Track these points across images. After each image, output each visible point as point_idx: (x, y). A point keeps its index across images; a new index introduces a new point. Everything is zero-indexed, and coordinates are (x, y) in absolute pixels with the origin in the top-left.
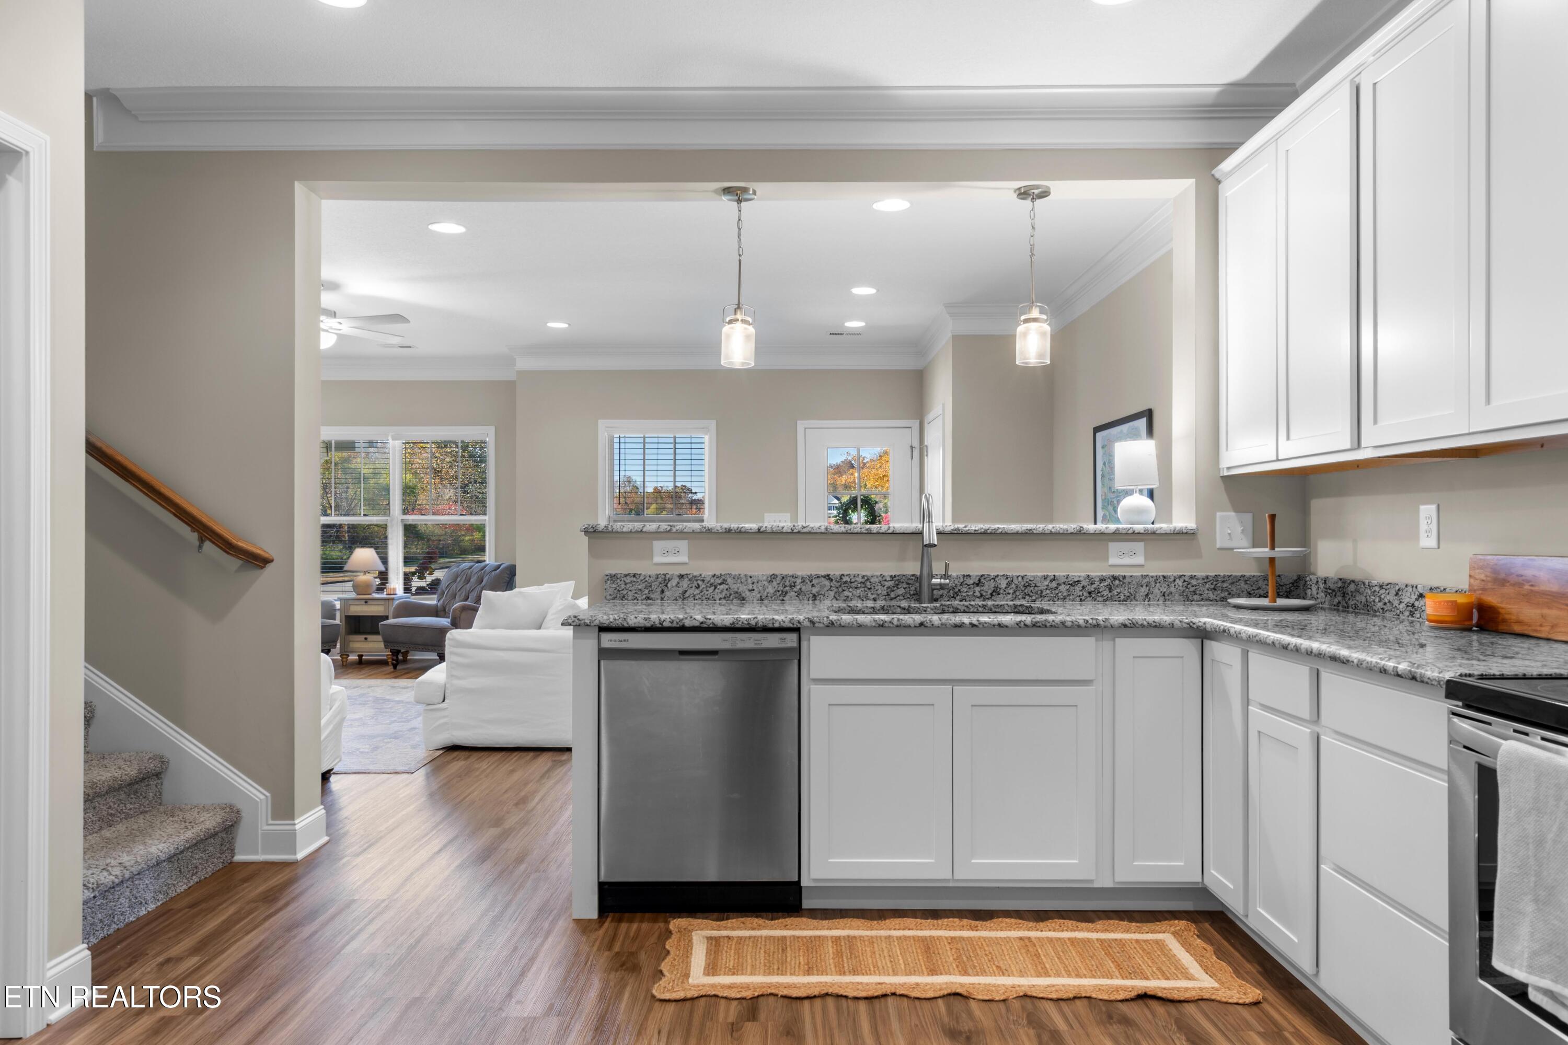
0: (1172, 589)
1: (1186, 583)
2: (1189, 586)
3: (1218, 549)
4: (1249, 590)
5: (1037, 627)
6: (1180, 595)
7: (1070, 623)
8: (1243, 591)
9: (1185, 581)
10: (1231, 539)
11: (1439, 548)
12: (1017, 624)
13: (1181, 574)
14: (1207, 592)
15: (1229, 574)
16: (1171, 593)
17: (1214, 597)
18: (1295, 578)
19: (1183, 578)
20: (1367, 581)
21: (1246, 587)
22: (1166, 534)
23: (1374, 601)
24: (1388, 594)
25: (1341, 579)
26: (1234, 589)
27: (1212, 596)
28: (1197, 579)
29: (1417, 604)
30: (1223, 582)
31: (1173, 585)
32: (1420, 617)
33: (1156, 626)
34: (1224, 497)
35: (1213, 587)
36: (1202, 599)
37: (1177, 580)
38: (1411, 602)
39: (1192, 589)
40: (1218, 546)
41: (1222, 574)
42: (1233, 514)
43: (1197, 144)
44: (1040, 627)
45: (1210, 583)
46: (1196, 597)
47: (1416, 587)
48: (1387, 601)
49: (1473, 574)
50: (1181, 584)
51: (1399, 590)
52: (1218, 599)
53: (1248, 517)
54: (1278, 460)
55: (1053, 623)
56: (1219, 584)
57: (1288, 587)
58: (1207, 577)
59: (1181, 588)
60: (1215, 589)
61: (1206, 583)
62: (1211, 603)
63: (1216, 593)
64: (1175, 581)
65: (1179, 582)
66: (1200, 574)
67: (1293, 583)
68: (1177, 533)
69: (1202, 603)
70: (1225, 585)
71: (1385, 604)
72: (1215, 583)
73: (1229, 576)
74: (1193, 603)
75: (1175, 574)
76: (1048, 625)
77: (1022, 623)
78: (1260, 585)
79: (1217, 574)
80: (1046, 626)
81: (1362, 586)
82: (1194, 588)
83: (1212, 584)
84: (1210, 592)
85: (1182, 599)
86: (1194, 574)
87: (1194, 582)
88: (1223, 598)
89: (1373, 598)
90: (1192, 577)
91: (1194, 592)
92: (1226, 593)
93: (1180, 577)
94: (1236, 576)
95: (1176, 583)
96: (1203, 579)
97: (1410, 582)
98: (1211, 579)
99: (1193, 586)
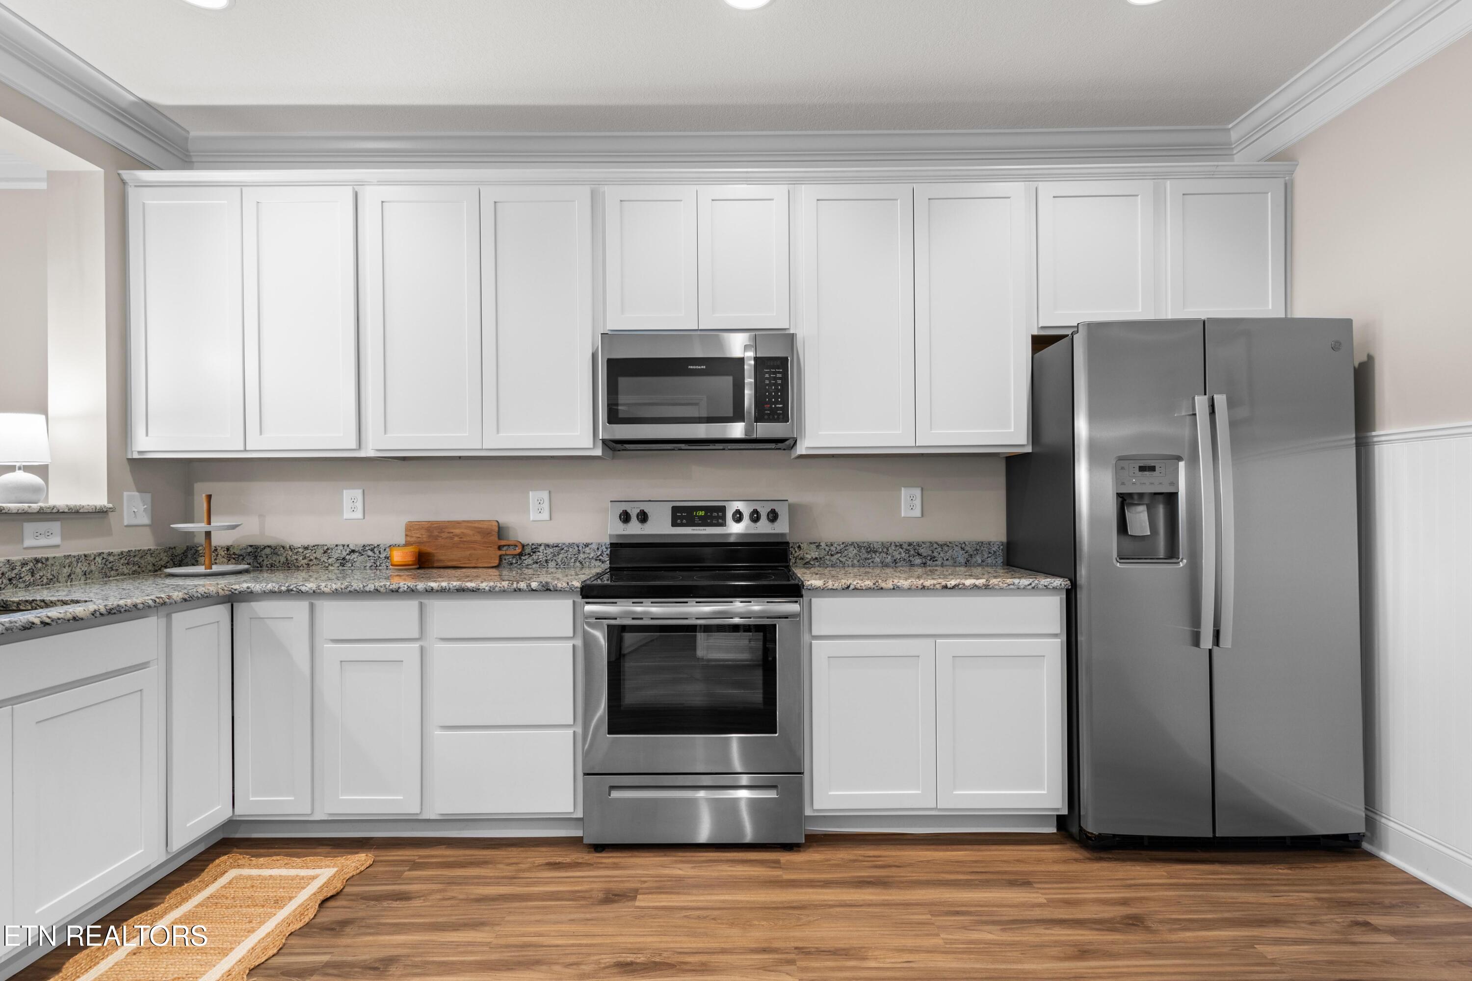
0: (93, 567)
1: (104, 560)
2: (107, 563)
3: (126, 526)
4: (153, 562)
5: (112, 614)
6: (99, 573)
7: (142, 605)
8: (149, 564)
9: (103, 558)
10: (136, 516)
11: (364, 518)
12: (93, 615)
13: (101, 551)
14: (121, 567)
15: (139, 549)
16: (92, 571)
17: (128, 571)
18: (185, 549)
19: (103, 555)
20: (288, 545)
21: (152, 559)
22: (89, 512)
23: (297, 559)
24: (315, 553)
25: (251, 546)
26: (142, 562)
27: (126, 571)
28: (114, 556)
29: (348, 557)
30: (135, 556)
31: (93, 563)
32: (352, 566)
33: (207, 596)
34: (129, 478)
35: (126, 561)
36: (118, 574)
37: (97, 559)
38: (342, 556)
39: (109, 566)
40: (125, 524)
41: (133, 549)
42: (137, 494)
43: (113, 141)
44: (115, 613)
45: (124, 559)
46: (113, 573)
47: (348, 546)
48: (312, 558)
49: (409, 533)
50: (100, 561)
51: (328, 549)
52: (131, 572)
53: (148, 497)
54: (245, 450)
55: (127, 608)
56: (131, 559)
57: (180, 556)
58: (122, 553)
59: (100, 565)
60: (128, 564)
61: (121, 558)
62: (125, 577)
63: (129, 567)
64: (95, 559)
65: (99, 560)
66: (116, 551)
67: (183, 553)
68: (98, 512)
69: (118, 578)
70: (136, 559)
71: (311, 560)
72: (128, 558)
73: (139, 551)
74: (111, 579)
75: (95, 552)
76: (122, 610)
77: (98, 613)
78: (161, 557)
79: (130, 549)
80: (120, 612)
81: (282, 549)
82: (111, 564)
83: (126, 559)
84: (125, 567)
85: (101, 576)
86: (111, 551)
87: (111, 559)
88: (134, 571)
89: (296, 557)
90: (110, 554)
91: (111, 568)
92: (137, 567)
93: (100, 554)
94: (144, 551)
95: (96, 561)
96: (119, 555)
97: (340, 542)
98: (125, 554)
99: (110, 563)
